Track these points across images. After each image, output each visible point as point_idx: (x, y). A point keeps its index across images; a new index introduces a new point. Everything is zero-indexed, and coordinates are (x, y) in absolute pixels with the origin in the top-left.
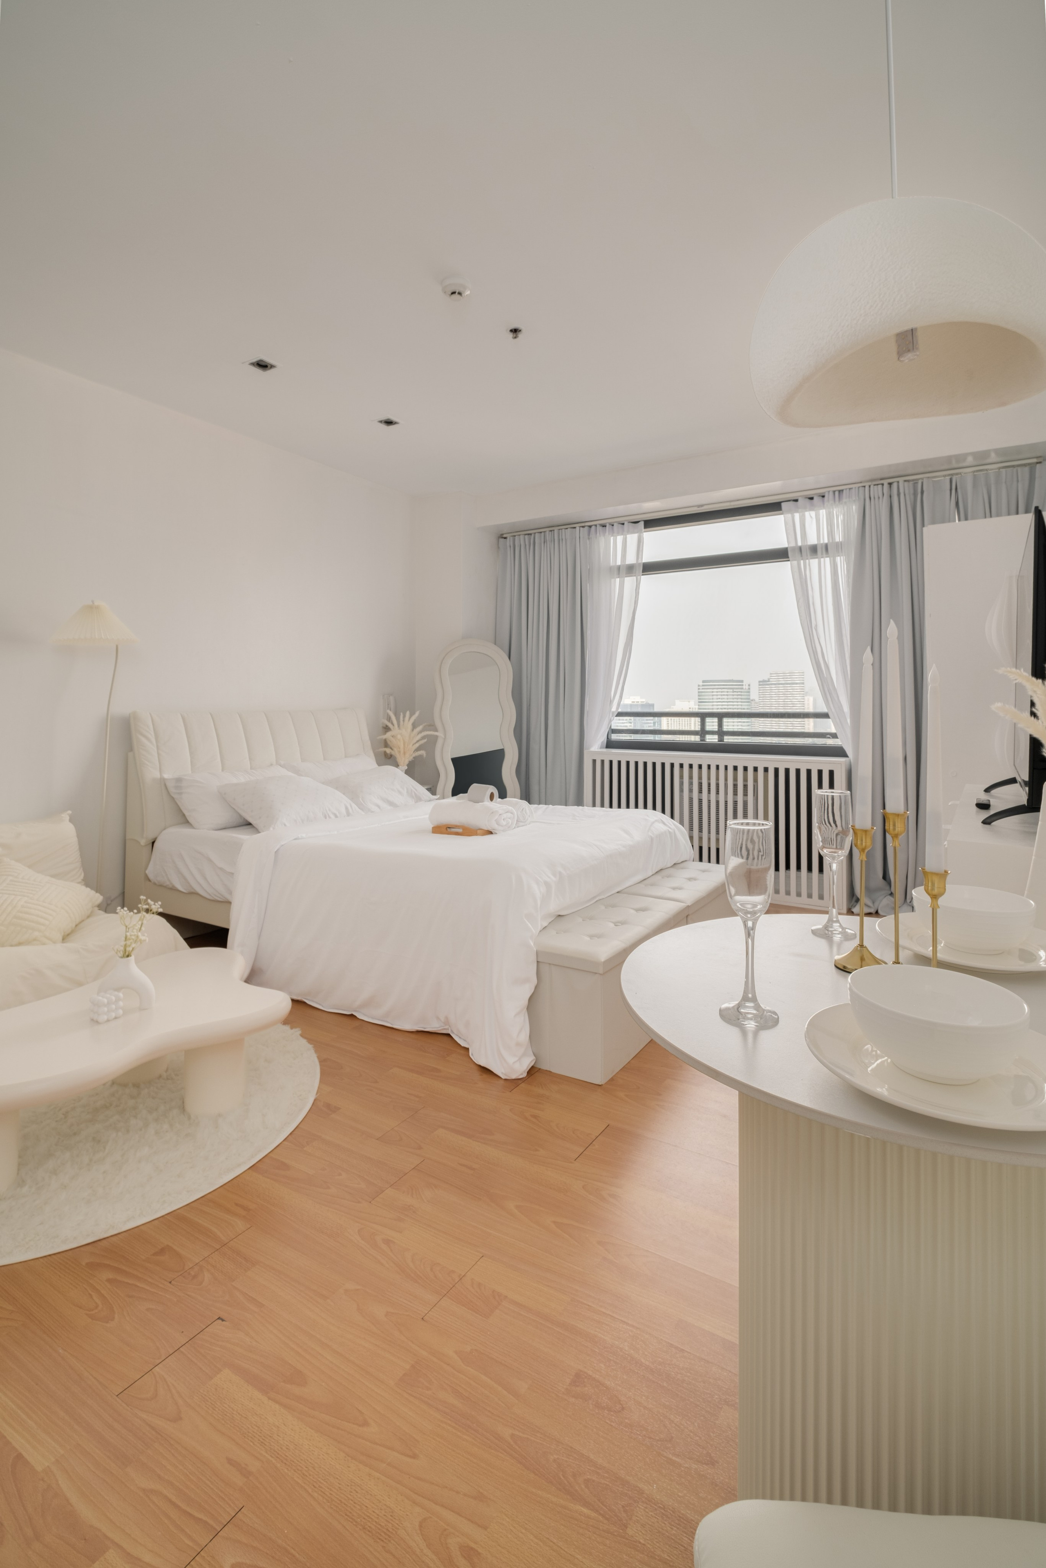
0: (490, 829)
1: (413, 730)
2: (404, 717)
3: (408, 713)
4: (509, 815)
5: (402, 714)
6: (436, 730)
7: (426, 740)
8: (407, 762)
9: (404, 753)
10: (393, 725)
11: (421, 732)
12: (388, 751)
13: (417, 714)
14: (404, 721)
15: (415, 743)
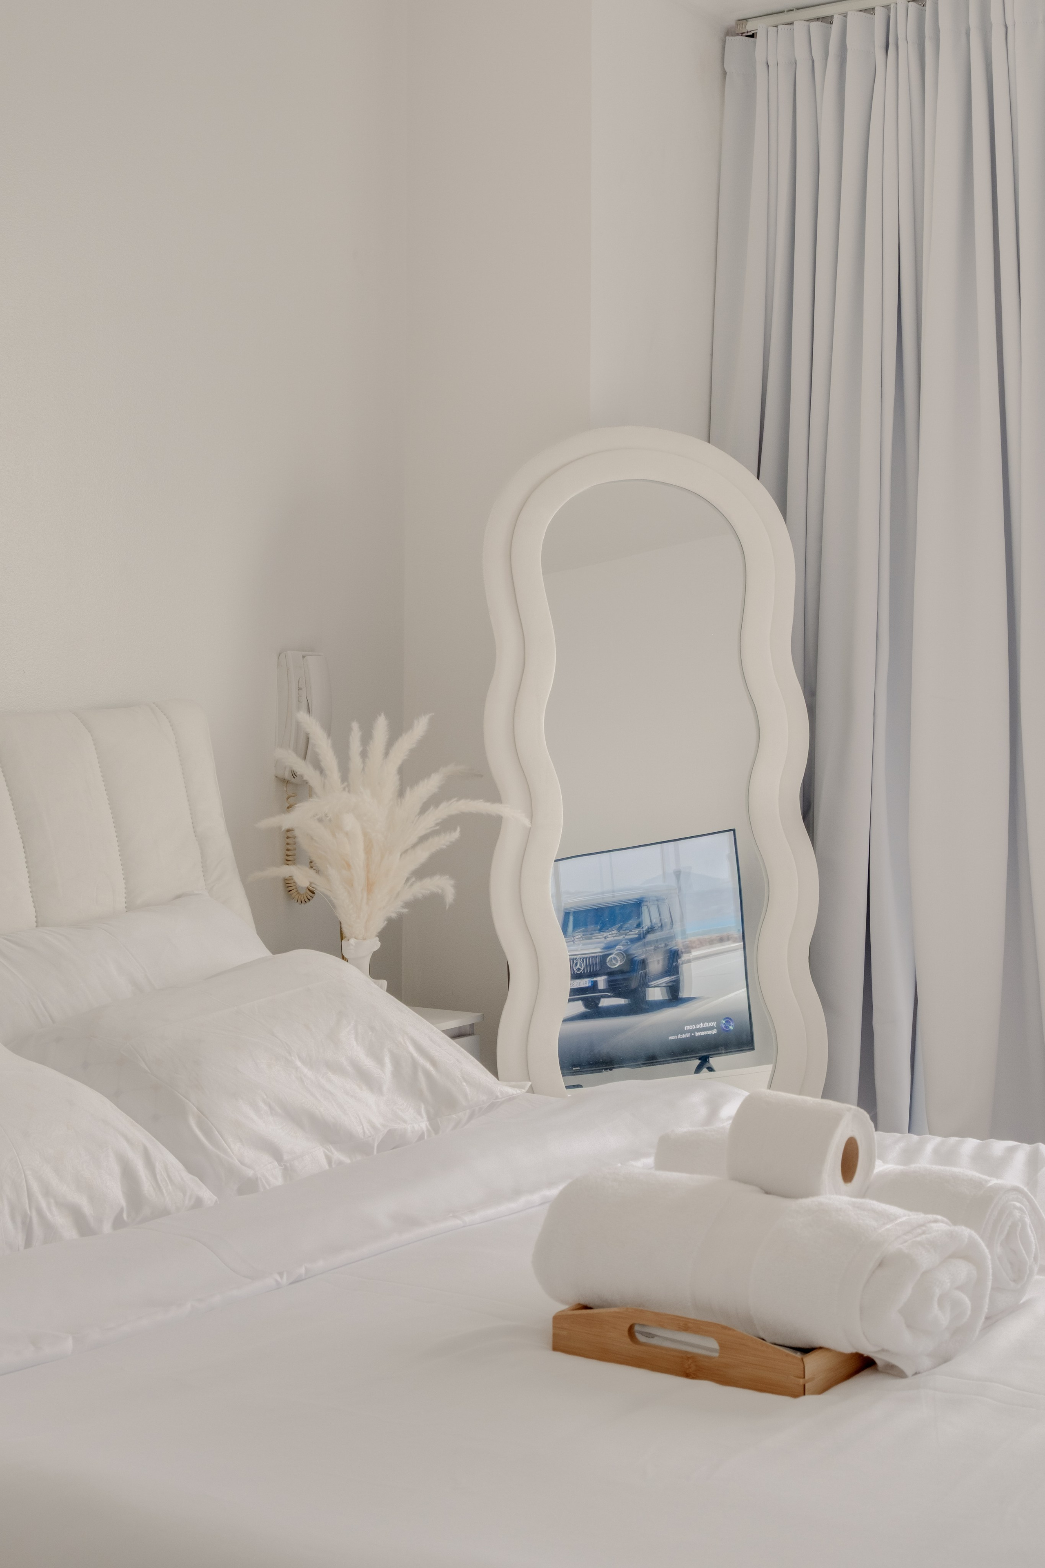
0: (868, 1350)
1: (401, 793)
2: (367, 738)
3: (381, 726)
4: (963, 1270)
5: (355, 726)
6: (495, 796)
7: (456, 835)
8: (379, 924)
9: (370, 887)
10: (321, 771)
11: (433, 802)
12: (302, 877)
13: (420, 727)
14: (364, 754)
15: (414, 846)
